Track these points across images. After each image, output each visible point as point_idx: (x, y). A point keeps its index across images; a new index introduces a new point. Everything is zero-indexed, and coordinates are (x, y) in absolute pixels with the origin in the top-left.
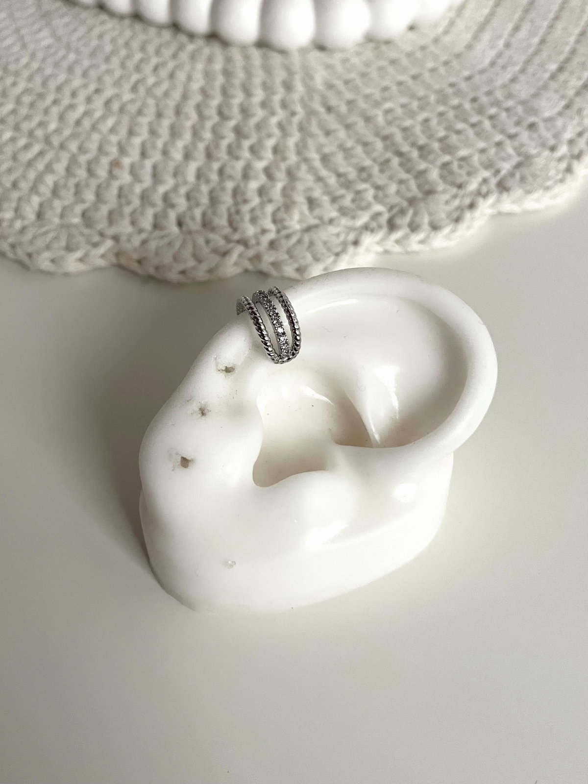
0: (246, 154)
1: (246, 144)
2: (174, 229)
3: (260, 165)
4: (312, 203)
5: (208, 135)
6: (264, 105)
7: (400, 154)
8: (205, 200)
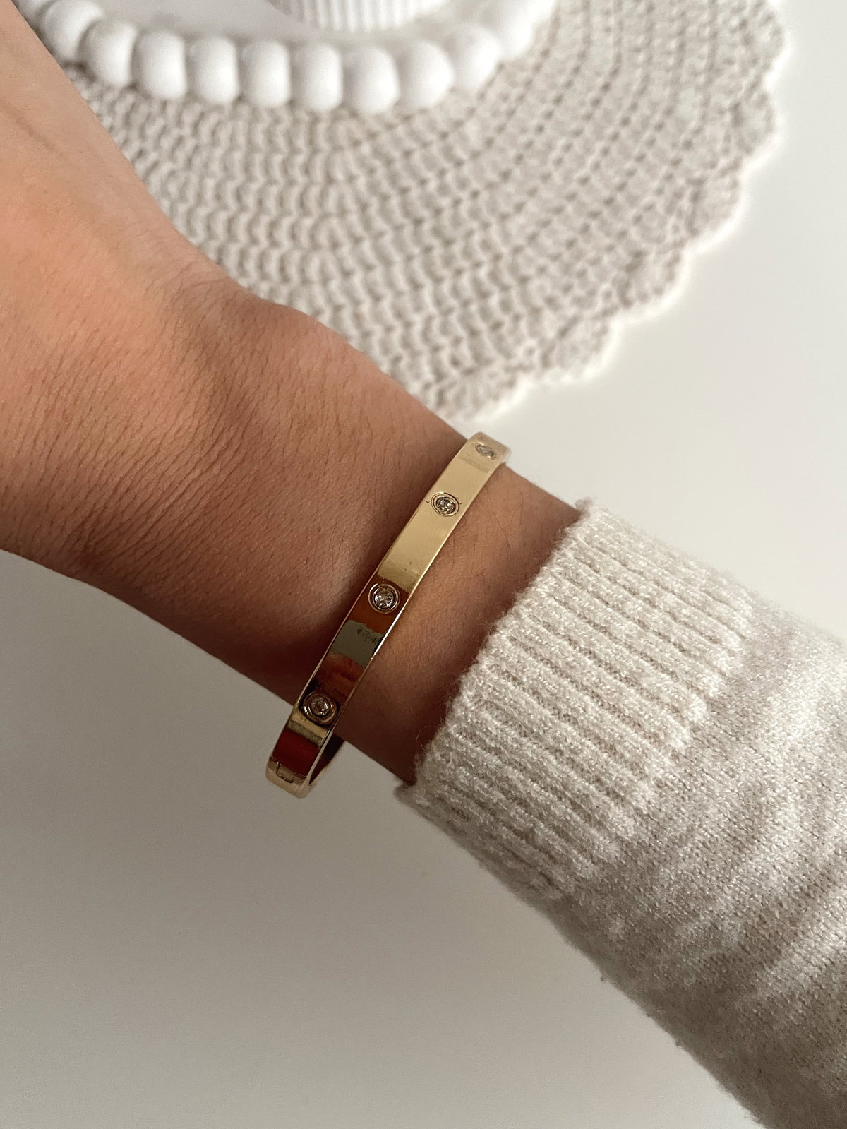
0: (463, 263)
1: (457, 248)
2: (454, 373)
3: (483, 273)
4: (551, 301)
5: (416, 250)
6: (443, 189)
7: (595, 215)
8: (462, 332)
